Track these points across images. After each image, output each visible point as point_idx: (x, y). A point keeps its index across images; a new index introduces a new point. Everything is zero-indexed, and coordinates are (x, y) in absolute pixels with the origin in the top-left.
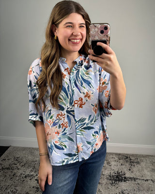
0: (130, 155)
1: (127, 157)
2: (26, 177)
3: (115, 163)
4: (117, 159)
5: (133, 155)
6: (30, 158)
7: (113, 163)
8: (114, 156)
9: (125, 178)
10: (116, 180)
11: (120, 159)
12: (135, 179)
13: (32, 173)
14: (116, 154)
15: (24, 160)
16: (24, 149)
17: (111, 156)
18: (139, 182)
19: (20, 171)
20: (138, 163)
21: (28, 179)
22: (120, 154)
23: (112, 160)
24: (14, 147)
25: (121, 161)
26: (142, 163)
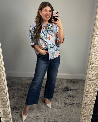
0: (73, 80)
1: (72, 81)
2: (18, 90)
3: (66, 83)
4: (66, 81)
5: (75, 80)
6: (20, 82)
7: (64, 83)
8: (65, 80)
9: (71, 89)
10: (66, 90)
11: (68, 82)
12: (75, 90)
13: (22, 88)
14: (66, 79)
15: (17, 82)
16: (16, 78)
17: (63, 80)
18: (78, 91)
19: (15, 87)
20: (78, 83)
21: (20, 90)
22: (68, 79)
23: (64, 82)
24: (10, 77)
25: (69, 82)
26: (79, 83)
